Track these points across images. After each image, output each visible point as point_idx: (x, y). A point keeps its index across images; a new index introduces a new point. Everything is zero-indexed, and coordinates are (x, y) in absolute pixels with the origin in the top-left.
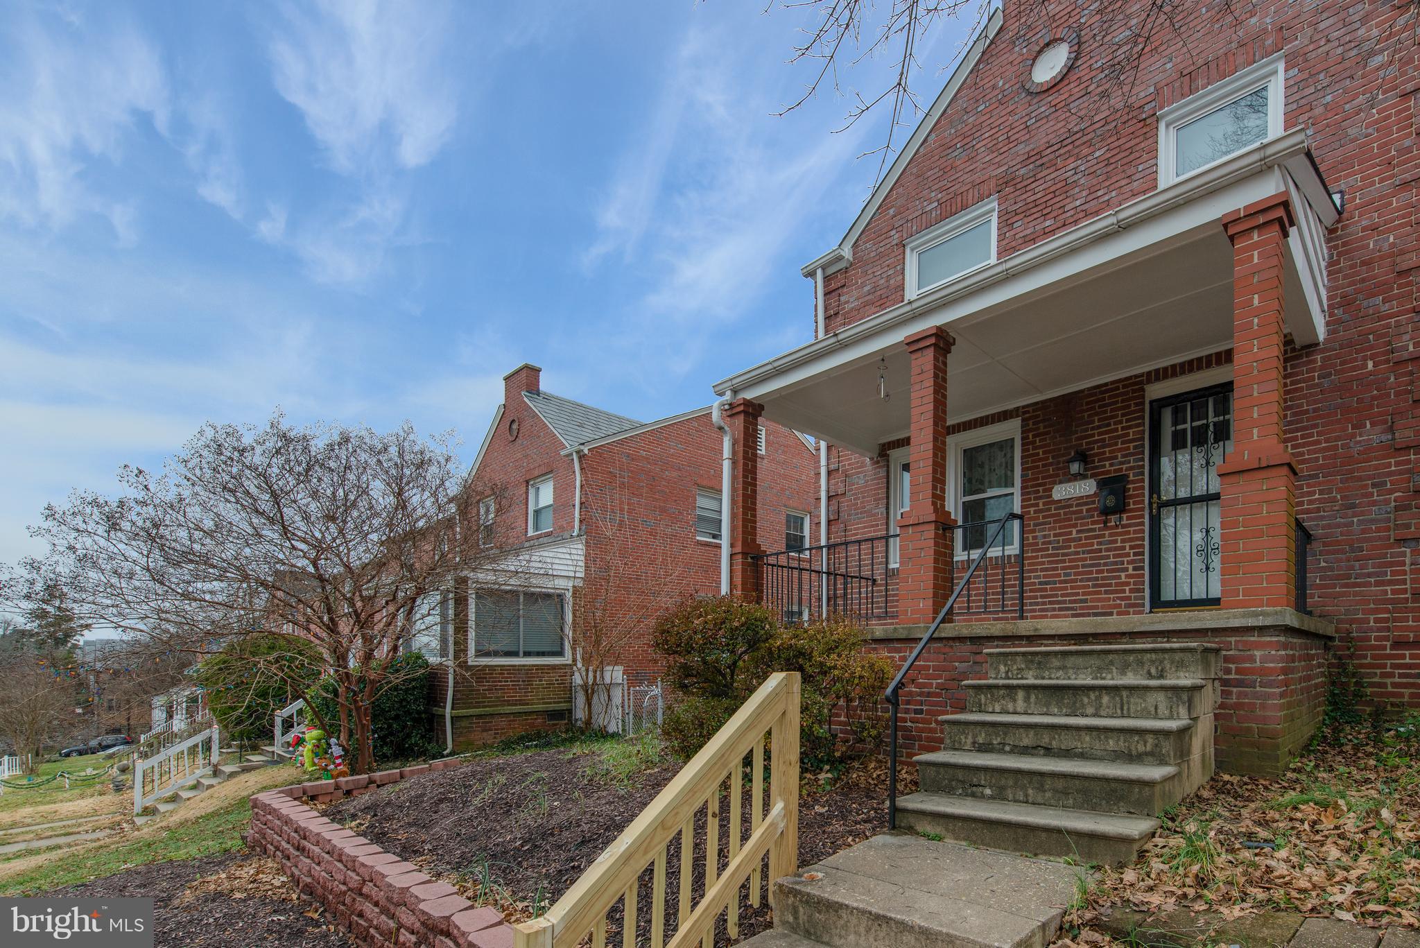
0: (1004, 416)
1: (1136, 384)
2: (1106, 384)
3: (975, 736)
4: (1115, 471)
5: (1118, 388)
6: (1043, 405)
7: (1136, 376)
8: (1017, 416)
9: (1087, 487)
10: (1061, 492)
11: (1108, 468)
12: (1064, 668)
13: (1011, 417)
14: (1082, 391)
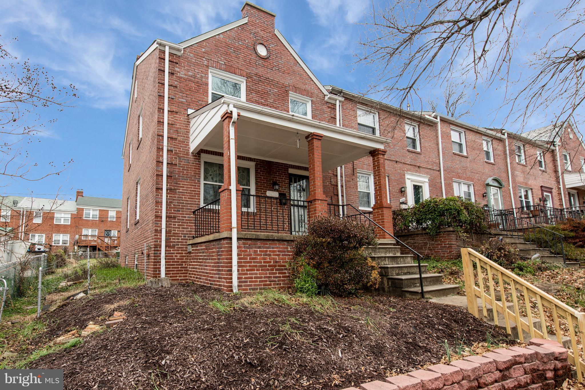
0: (250, 159)
1: (287, 167)
2: (280, 163)
3: (396, 271)
4: (283, 191)
5: (282, 166)
6: (263, 161)
7: (287, 164)
8: (255, 161)
9: (276, 194)
10: (269, 193)
11: (281, 190)
12: (379, 252)
13: (253, 161)
14: (274, 162)
